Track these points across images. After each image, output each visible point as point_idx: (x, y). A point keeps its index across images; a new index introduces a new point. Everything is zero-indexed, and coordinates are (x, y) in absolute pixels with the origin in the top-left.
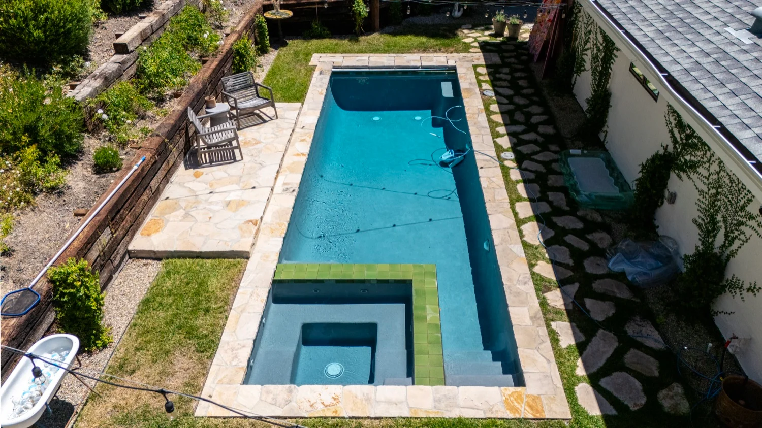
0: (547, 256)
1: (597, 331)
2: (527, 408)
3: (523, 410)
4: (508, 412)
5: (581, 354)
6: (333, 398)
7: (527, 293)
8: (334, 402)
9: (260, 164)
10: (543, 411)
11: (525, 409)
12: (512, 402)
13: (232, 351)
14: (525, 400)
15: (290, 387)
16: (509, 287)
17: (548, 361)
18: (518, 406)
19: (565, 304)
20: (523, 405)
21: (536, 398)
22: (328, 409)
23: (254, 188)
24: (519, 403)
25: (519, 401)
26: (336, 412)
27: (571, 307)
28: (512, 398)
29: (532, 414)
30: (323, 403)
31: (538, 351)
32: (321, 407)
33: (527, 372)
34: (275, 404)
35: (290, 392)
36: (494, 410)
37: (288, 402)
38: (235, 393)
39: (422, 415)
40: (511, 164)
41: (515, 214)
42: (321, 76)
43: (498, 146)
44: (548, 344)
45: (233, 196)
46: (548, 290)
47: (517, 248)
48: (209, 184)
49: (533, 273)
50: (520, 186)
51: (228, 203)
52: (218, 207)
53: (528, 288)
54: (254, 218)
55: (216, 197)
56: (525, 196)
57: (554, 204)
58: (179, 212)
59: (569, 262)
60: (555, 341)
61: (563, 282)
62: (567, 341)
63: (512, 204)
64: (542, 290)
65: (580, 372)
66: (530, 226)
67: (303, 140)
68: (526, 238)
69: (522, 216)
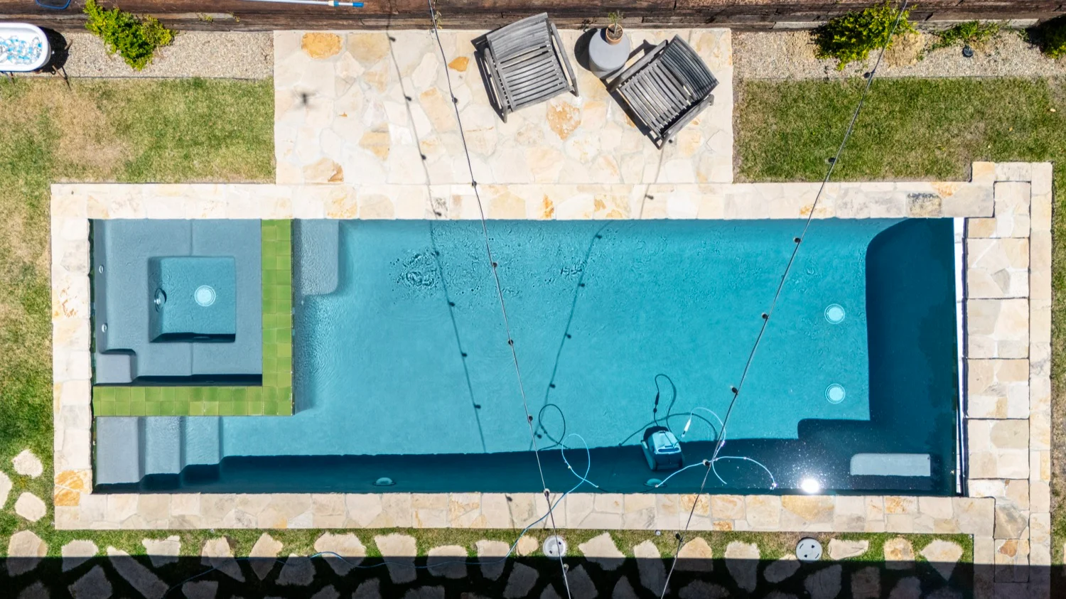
0: (292, 555)
1: (166, 581)
2: (64, 492)
3: (63, 486)
4: (61, 473)
5: (134, 557)
6: (73, 310)
7: (222, 519)
8: (68, 312)
9: (494, 153)
10: (62, 505)
11: (63, 489)
12: (71, 478)
13: (128, 200)
14: (74, 491)
15: (84, 267)
16: (232, 500)
17: (122, 522)
18: (67, 483)
19: (207, 558)
20: (68, 488)
21: (76, 501)
22: (60, 307)
23: (424, 157)
24: (70, 484)
25: (73, 485)
26: (57, 314)
27: (203, 563)
28: (75, 479)
29: (58, 494)
30: (67, 301)
31: (135, 514)
32: (62, 300)
33: (107, 498)
34: (65, 256)
35: (79, 268)
36: (62, 460)
37: (68, 268)
38: (77, 216)
39: (55, 395)
40: (526, 546)
41: (385, 532)
42: (903, 200)
43: (588, 535)
44: (145, 526)
45: (400, 133)
46: (232, 544)
47: (304, 521)
48: (431, 88)
49: (259, 532)
50: (459, 551)
51: (382, 131)
52: (370, 119)
53: (230, 520)
54: (346, 173)
55: (395, 109)
56: (432, 552)
57: (412, 591)
58: (357, 69)
59: (281, 581)
60: (152, 535)
61: (244, 563)
62: (152, 548)
63: (410, 531)
64: (232, 537)
65: (111, 551)
66: (354, 548)
67: (599, 205)
68: (327, 535)
69: (379, 539)
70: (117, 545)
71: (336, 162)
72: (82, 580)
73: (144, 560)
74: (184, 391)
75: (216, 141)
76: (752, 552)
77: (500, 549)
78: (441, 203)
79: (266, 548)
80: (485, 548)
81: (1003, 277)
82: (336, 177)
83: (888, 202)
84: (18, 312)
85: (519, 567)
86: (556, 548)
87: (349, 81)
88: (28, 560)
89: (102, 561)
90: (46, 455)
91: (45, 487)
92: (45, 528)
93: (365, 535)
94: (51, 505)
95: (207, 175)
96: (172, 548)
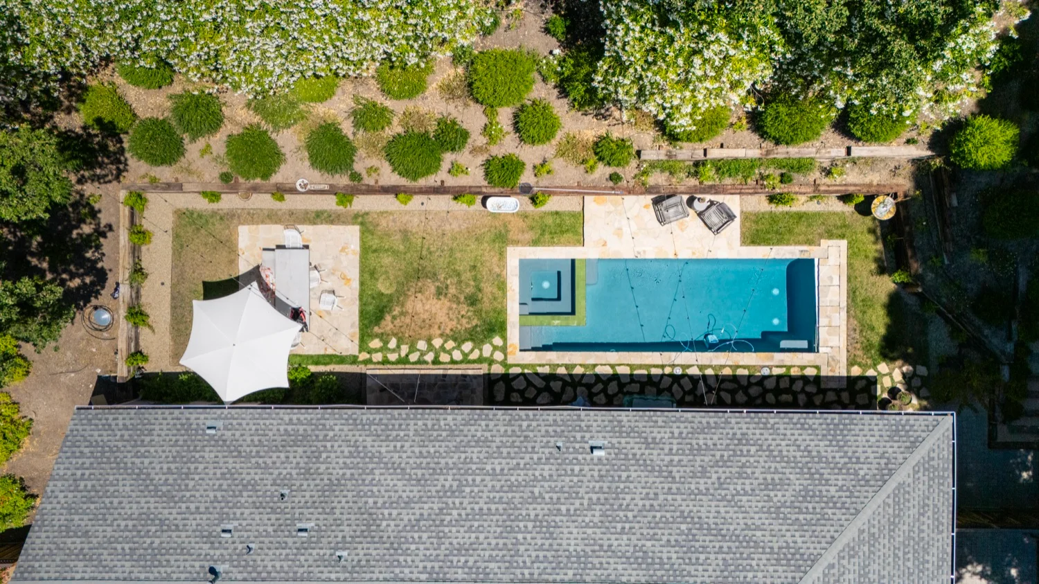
0: (588, 372)
2: (511, 351)
3: (510, 349)
4: (510, 345)
5: (534, 373)
6: (514, 288)
7: (563, 360)
8: (512, 289)
10: (510, 355)
13: (533, 252)
16: (567, 354)
17: (530, 361)
18: (512, 348)
19: (558, 374)
21: (515, 354)
22: (509, 288)
23: (633, 238)
25: (514, 349)
28: (514, 347)
29: (509, 352)
30: (512, 286)
31: (535, 358)
32: (510, 285)
33: (525, 353)
34: (512, 271)
35: (516, 275)
36: (510, 340)
37: (513, 275)
38: (516, 258)
39: (507, 318)
40: (668, 371)
41: (619, 365)
42: (797, 252)
43: (689, 366)
44: (538, 362)
45: (626, 229)
46: (567, 368)
47: (591, 361)
48: (637, 215)
49: (576, 365)
50: (645, 372)
51: (620, 229)
52: (617, 225)
53: (566, 361)
54: (608, 244)
55: (625, 221)
56: (635, 372)
57: (628, 385)
58: (612, 208)
59: (583, 382)
60: (540, 365)
61: (571, 376)
62: (540, 370)
63: (628, 365)
64: (567, 366)
65: (526, 371)
66: (608, 371)
67: (694, 253)
68: (599, 366)
69: (617, 368)
70: (528, 369)
71: (605, 239)
72: (516, 381)
73: (537, 374)
74: (549, 317)
75: (562, 232)
76: (746, 372)
77: (658, 371)
78: (639, 253)
79: (578, 371)
80: (654, 371)
81: (831, 278)
82: (605, 244)
83: (793, 253)
84: (495, 290)
85: (665, 378)
86: (678, 371)
87: (610, 213)
88: (497, 374)
89: (523, 374)
90: (504, 338)
91: (504, 349)
92: (504, 363)
93: (612, 366)
94: (506, 355)
95: (559, 244)
96: (546, 370)
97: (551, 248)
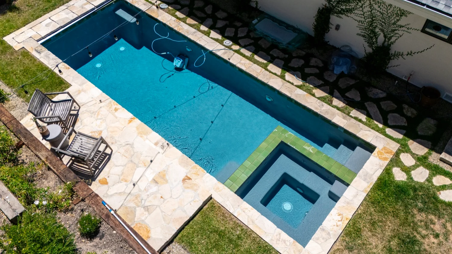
0: (311, 86)
1: (365, 105)
2: (387, 154)
3: (387, 156)
4: (385, 161)
5: (372, 119)
6: (338, 215)
7: (329, 109)
8: (341, 216)
9: (127, 144)
10: (392, 151)
11: (388, 155)
12: (382, 157)
13: (279, 241)
14: (383, 152)
15: (320, 228)
16: (321, 112)
17: (370, 131)
18: (384, 156)
19: (344, 103)
20: (385, 154)
21: (384, 148)
22: (344, 221)
24: (383, 155)
25: (382, 154)
26: (347, 219)
27: (347, 103)
28: (380, 155)
29: (391, 155)
30: (339, 221)
31: (362, 130)
32: (340, 223)
33: (371, 141)
34: (327, 240)
35: (323, 230)
36: (381, 165)
37: (329, 234)
38: (308, 253)
39: (369, 190)
40: (236, 47)
41: (275, 74)
42: (42, 54)
43: (217, 40)
44: (361, 124)
45: (150, 175)
46: (332, 101)
47: (299, 91)
48: (122, 181)
49: (319, 98)
50: (256, 57)
51: (155, 181)
52: (154, 188)
53: (326, 107)
54: (183, 176)
55: (142, 185)
56: (265, 62)
57: (280, 57)
58: (139, 211)
59: (321, 82)
60: (360, 121)
61: (331, 93)
62: (363, 118)
63: (267, 70)
64: (330, 103)
65: (381, 126)
66: (288, 76)
67: (116, 110)
68: (295, 84)
69: (279, 73)
70: (377, 126)
71: (182, 184)
72: (399, 124)
73: (369, 115)
75: (221, 234)
76: (178, 14)
77: (243, 51)
78: (163, 147)
79: (319, 93)
80: (248, 53)
81: (47, 25)
82: (187, 178)
83: (47, 56)
84: (366, 233)
85: (242, 44)
86: (228, 42)
87: (147, 209)
88: (421, 143)
89: (386, 124)
90: (388, 171)
91: (396, 161)
92: (404, 148)
93: (282, 77)
94: (397, 154)
95: (238, 224)
96: (354, 113)
97: (251, 227)
